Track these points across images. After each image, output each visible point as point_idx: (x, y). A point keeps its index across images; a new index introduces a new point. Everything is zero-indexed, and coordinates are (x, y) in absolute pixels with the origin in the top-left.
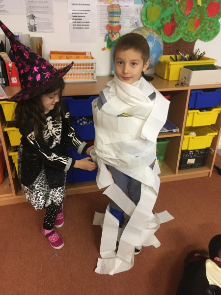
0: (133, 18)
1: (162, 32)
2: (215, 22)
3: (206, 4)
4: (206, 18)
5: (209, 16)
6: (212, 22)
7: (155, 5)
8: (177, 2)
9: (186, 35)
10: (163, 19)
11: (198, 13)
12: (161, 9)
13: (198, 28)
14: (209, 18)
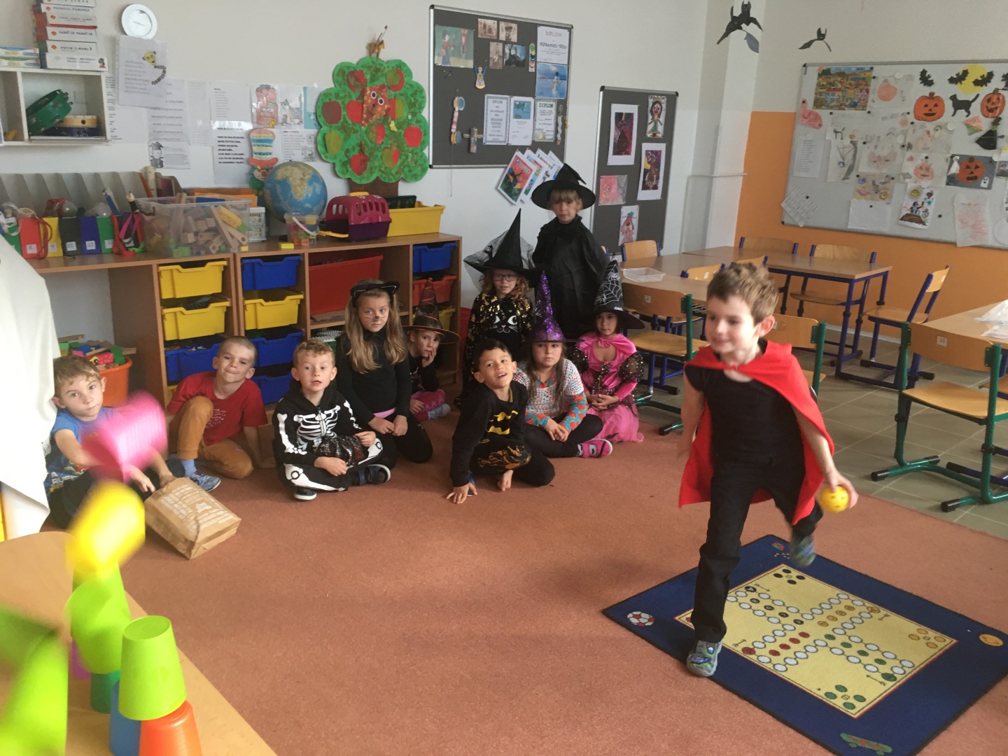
0: (305, 149)
1: (350, 169)
2: (420, 154)
3: (402, 129)
4: (406, 149)
5: (409, 146)
6: (416, 154)
7: (333, 131)
8: (363, 128)
9: (383, 172)
10: (347, 151)
11: (394, 142)
12: (343, 136)
13: (399, 163)
14: (411, 149)
